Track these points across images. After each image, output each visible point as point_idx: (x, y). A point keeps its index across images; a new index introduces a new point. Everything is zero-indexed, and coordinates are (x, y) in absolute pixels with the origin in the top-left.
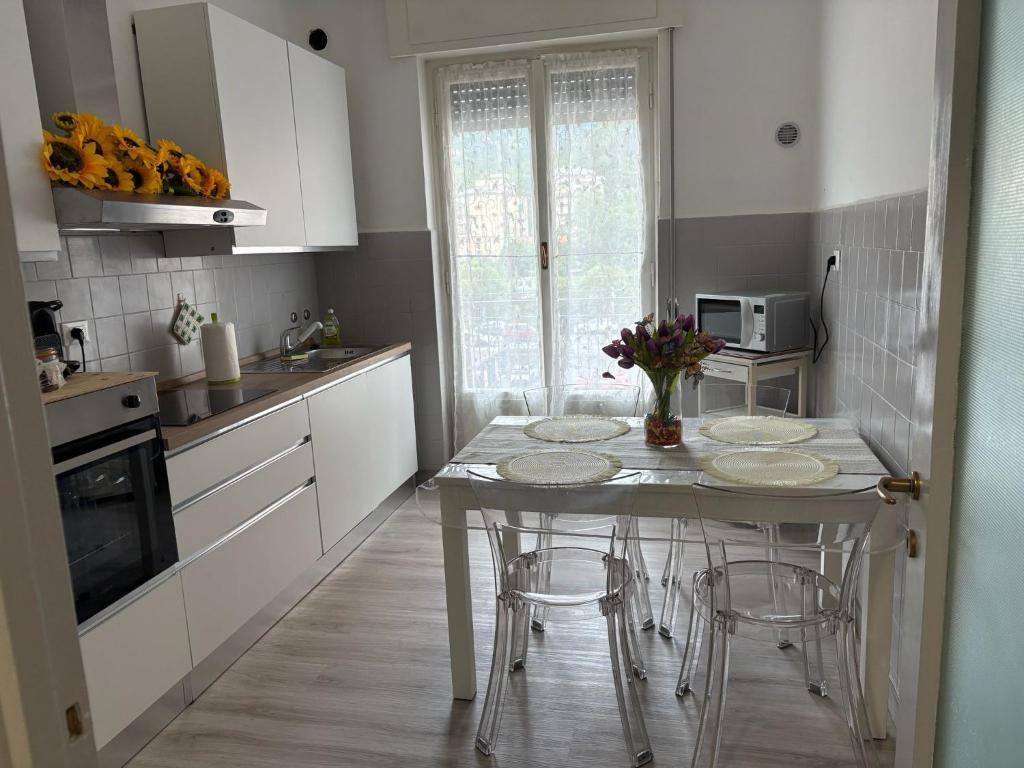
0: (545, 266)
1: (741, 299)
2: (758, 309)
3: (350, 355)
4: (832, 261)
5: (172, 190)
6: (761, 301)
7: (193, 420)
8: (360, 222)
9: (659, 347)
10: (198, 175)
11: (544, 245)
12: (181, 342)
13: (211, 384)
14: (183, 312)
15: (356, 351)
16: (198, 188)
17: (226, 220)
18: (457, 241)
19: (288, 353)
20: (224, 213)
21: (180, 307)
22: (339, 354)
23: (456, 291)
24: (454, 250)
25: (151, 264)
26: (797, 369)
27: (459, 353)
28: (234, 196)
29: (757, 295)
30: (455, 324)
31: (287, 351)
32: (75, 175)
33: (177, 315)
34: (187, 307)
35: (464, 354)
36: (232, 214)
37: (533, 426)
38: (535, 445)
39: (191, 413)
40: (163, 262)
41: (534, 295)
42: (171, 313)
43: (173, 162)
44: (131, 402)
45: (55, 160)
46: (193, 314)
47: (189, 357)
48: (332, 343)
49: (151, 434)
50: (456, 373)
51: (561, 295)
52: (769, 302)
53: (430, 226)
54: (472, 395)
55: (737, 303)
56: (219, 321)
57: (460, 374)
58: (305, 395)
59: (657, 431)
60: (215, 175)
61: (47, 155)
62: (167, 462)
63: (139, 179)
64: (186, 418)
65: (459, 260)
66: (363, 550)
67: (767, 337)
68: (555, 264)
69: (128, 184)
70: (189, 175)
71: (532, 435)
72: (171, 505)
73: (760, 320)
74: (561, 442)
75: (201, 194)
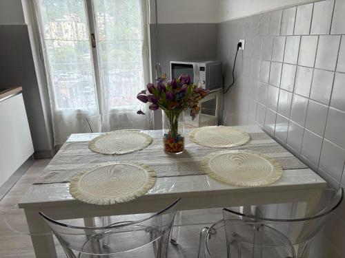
0: (94, 46)
1: (193, 64)
2: (202, 69)
4: (240, 45)
6: (203, 65)
9: (174, 96)
11: (93, 36)
18: (45, 31)
23: (46, 58)
24: (43, 36)
26: (216, 97)
27: (52, 91)
29: (201, 62)
30: (47, 76)
35: (55, 91)
37: (94, 141)
38: (97, 159)
41: (90, 60)
50: (51, 101)
51: (104, 61)
52: (207, 65)
53: (27, 22)
54: (61, 112)
55: (191, 66)
57: (53, 101)
59: (172, 145)
65: (46, 42)
67: (206, 82)
68: (99, 45)
71: (94, 149)
73: (203, 75)
74: (113, 155)
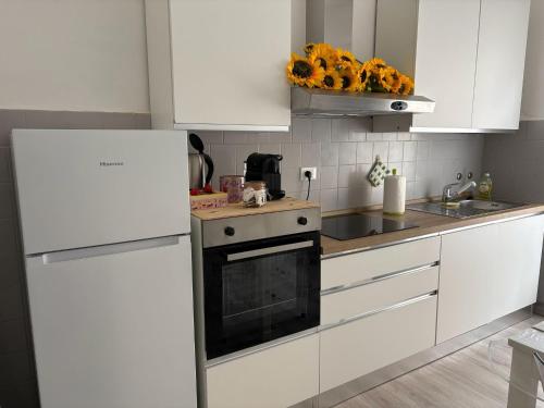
3: (494, 208)
5: (370, 89)
7: (373, 233)
8: (523, 111)
10: (391, 79)
12: (373, 185)
13: (385, 214)
14: (377, 167)
15: (501, 206)
16: (389, 87)
17: (401, 108)
19: (447, 200)
20: (400, 104)
21: (377, 163)
22: (487, 205)
25: (361, 136)
28: (416, 93)
31: (447, 198)
32: (303, 80)
33: (373, 169)
34: (380, 164)
36: (406, 104)
39: (372, 229)
40: (369, 135)
42: (369, 168)
43: (375, 71)
44: (302, 221)
45: (296, 71)
46: (384, 168)
47: (376, 195)
48: (484, 197)
56: (397, 174)
58: (441, 233)
60: (403, 79)
61: (291, 68)
62: (322, 262)
63: (347, 82)
64: (369, 231)
66: (473, 350)
69: (339, 85)
70: (384, 79)
72: (319, 289)
75: (391, 91)
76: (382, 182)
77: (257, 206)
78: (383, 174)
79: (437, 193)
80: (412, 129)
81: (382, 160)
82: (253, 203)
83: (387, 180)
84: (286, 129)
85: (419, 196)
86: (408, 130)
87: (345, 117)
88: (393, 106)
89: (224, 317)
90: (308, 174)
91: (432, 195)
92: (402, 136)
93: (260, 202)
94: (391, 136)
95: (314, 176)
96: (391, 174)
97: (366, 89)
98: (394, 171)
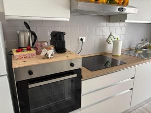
12: (109, 43)
13: (113, 55)
14: (111, 36)
16: (117, 2)
20: (122, 9)
25: (105, 24)
28: (129, 5)
31: (137, 49)
33: (109, 37)
36: (125, 9)
40: (108, 23)
44: (72, 65)
46: (113, 37)
47: (110, 48)
49: (75, 75)
56: (119, 40)
76: (112, 42)
77: (48, 58)
78: (113, 39)
79: (133, 46)
80: (126, 21)
81: (113, 34)
82: (46, 56)
83: (114, 42)
84: (68, 20)
85: (127, 47)
86: (124, 21)
87: (98, 15)
88: (119, 9)
89: (31, 110)
90: (82, 40)
91: (132, 47)
92: (122, 24)
93: (50, 56)
94: (117, 24)
95: (84, 40)
96: (116, 39)
97: (107, 2)
98: (117, 38)
